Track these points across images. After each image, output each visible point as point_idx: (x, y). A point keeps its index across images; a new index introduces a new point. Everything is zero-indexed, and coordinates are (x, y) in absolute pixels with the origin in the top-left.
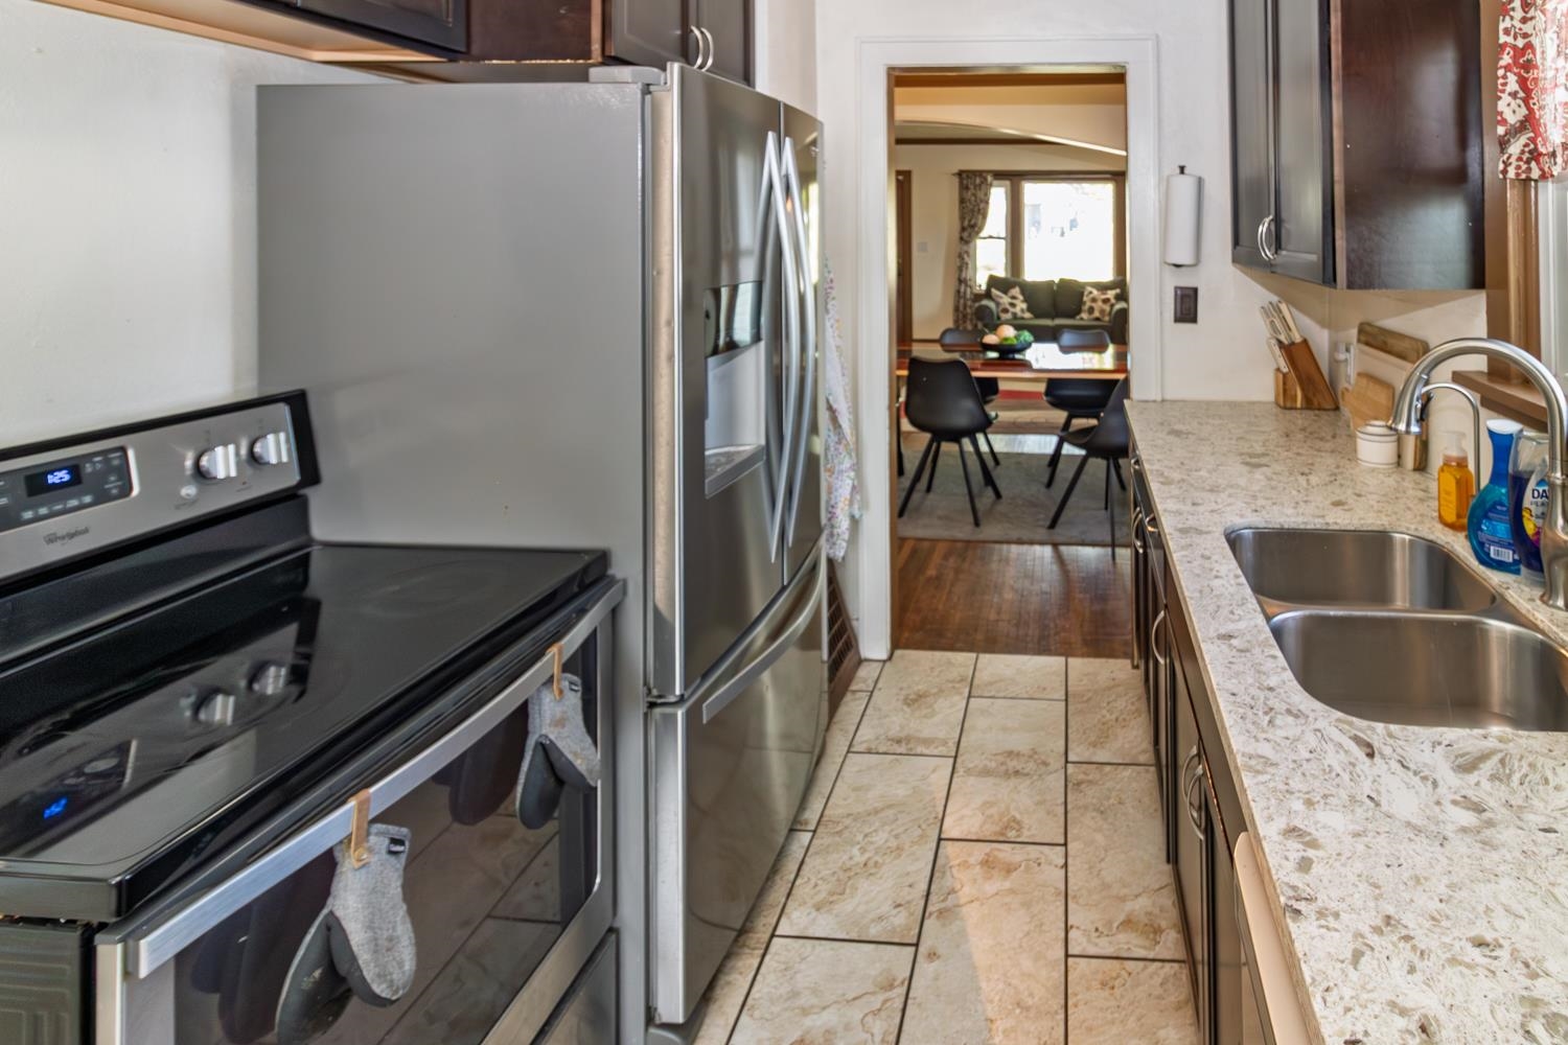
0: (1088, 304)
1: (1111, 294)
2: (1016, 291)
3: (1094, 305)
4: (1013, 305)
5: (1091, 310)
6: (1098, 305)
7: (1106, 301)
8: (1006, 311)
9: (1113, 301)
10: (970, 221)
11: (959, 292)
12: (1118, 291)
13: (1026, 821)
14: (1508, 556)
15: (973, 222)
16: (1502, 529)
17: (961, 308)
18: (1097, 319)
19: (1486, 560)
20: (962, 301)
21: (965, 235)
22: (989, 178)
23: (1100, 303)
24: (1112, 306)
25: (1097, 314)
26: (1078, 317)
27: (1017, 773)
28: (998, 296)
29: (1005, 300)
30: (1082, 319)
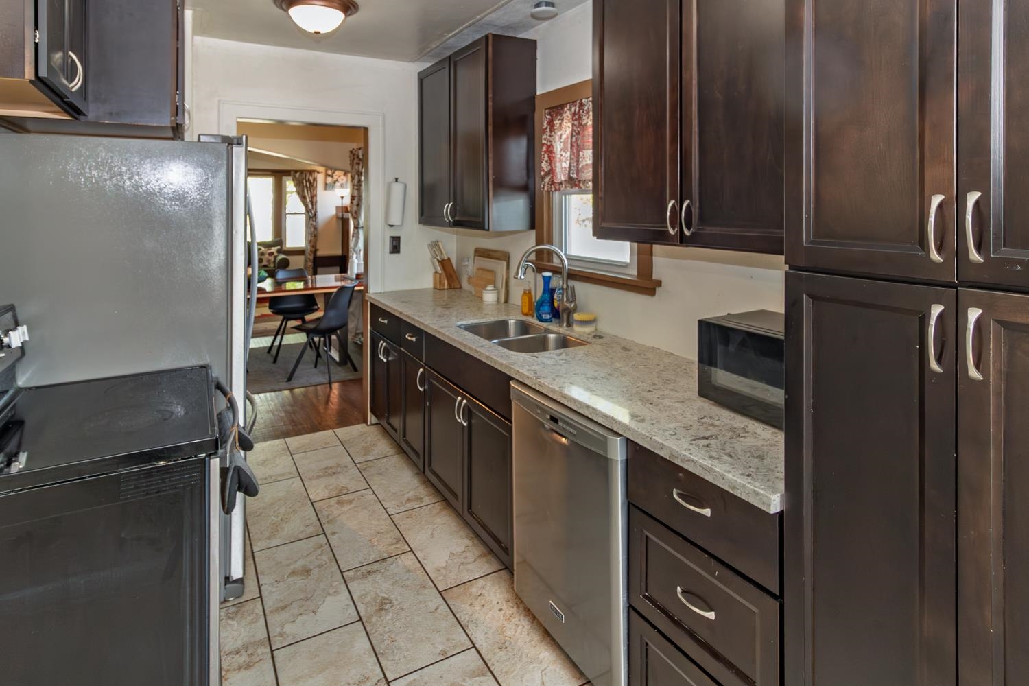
1: (274, 249)
3: (262, 257)
7: (271, 254)
9: (276, 254)
12: (279, 247)
13: (349, 486)
14: (548, 317)
16: (546, 308)
19: (541, 320)
23: (267, 256)
24: (276, 257)
25: (265, 262)
27: (334, 473)
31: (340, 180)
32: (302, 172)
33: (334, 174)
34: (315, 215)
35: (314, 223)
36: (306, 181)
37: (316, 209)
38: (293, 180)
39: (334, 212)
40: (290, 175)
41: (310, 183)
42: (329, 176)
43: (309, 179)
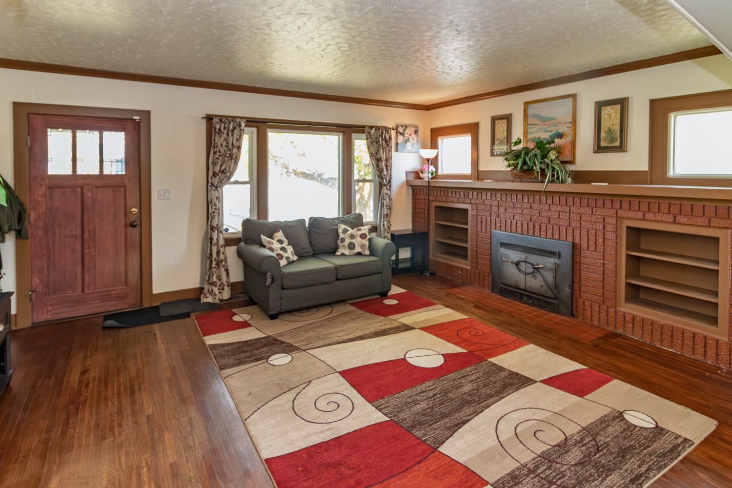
0: (348, 241)
1: (365, 229)
2: (280, 235)
3: (353, 241)
4: (283, 249)
5: (351, 246)
6: (358, 241)
7: (363, 236)
8: (281, 257)
10: (221, 166)
11: (211, 239)
12: (369, 226)
15: (223, 168)
17: (214, 255)
18: (359, 254)
20: (215, 249)
21: (216, 181)
22: (243, 124)
23: (359, 239)
25: (358, 249)
26: (338, 253)
28: (269, 242)
29: (276, 246)
30: (343, 255)
31: (411, 140)
32: (378, 128)
33: (406, 132)
34: (390, 182)
35: (389, 192)
36: (382, 139)
37: (391, 175)
38: (367, 139)
39: (404, 179)
40: (363, 132)
41: (386, 141)
42: (401, 133)
43: (385, 137)
